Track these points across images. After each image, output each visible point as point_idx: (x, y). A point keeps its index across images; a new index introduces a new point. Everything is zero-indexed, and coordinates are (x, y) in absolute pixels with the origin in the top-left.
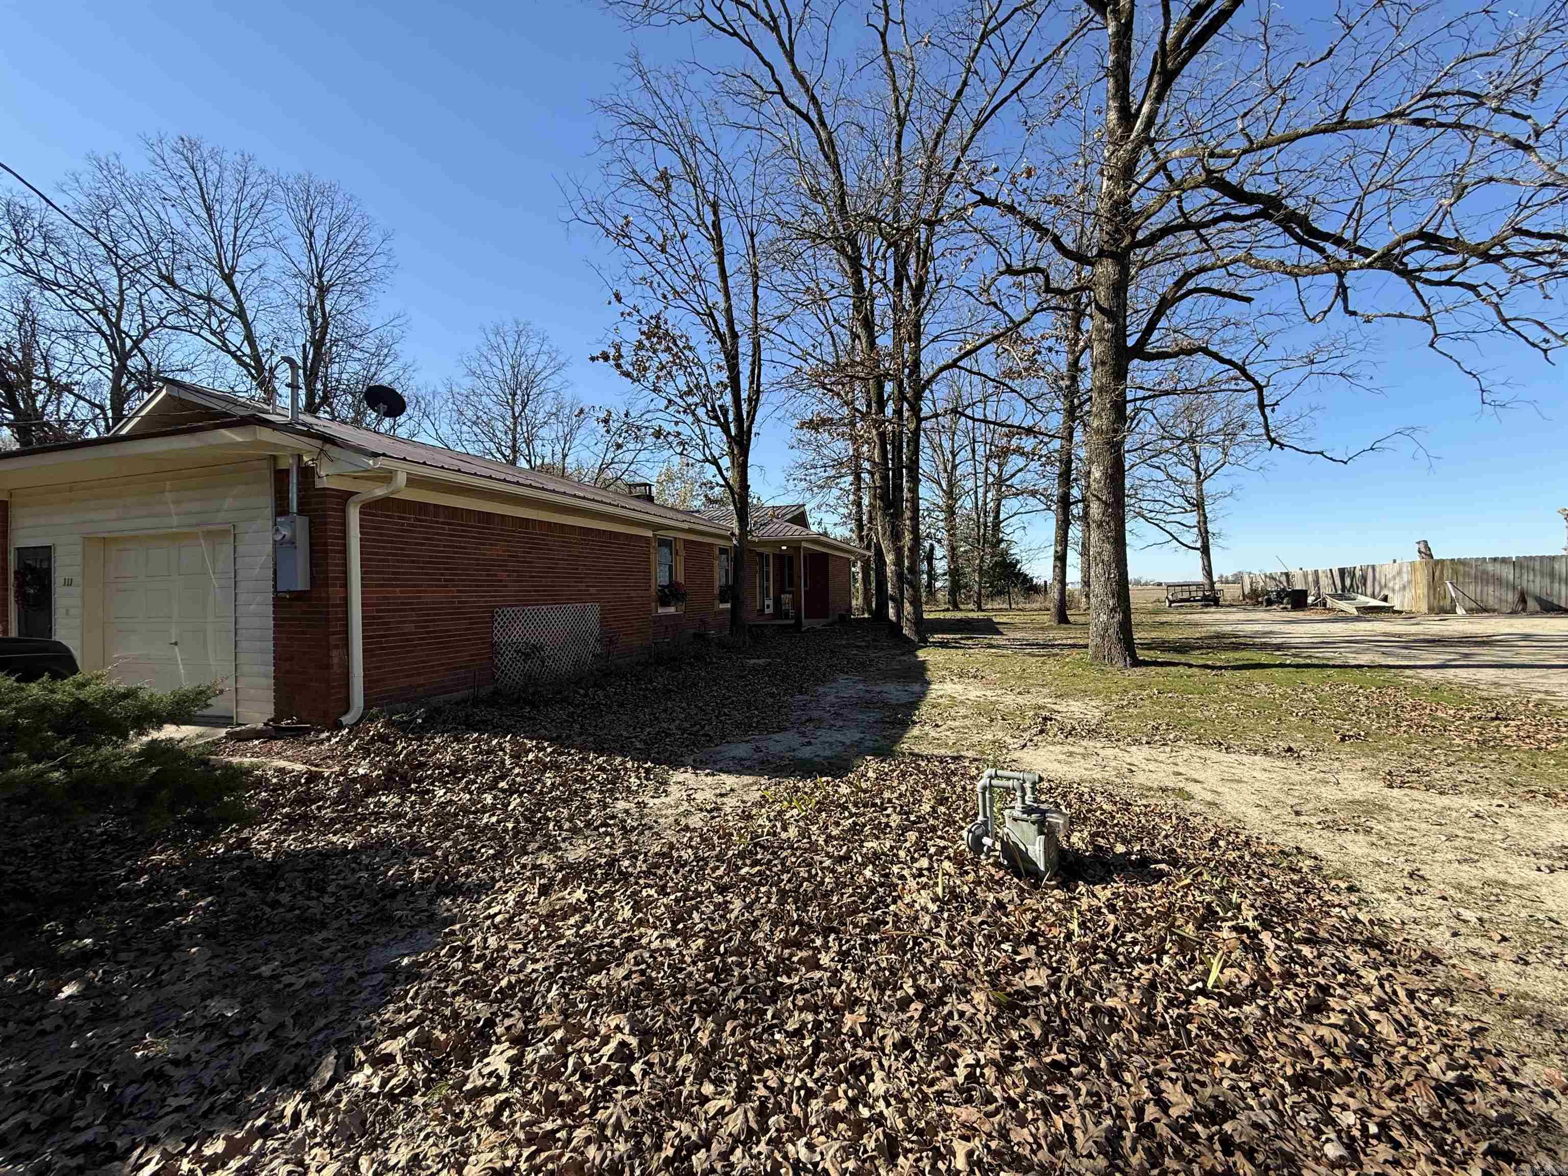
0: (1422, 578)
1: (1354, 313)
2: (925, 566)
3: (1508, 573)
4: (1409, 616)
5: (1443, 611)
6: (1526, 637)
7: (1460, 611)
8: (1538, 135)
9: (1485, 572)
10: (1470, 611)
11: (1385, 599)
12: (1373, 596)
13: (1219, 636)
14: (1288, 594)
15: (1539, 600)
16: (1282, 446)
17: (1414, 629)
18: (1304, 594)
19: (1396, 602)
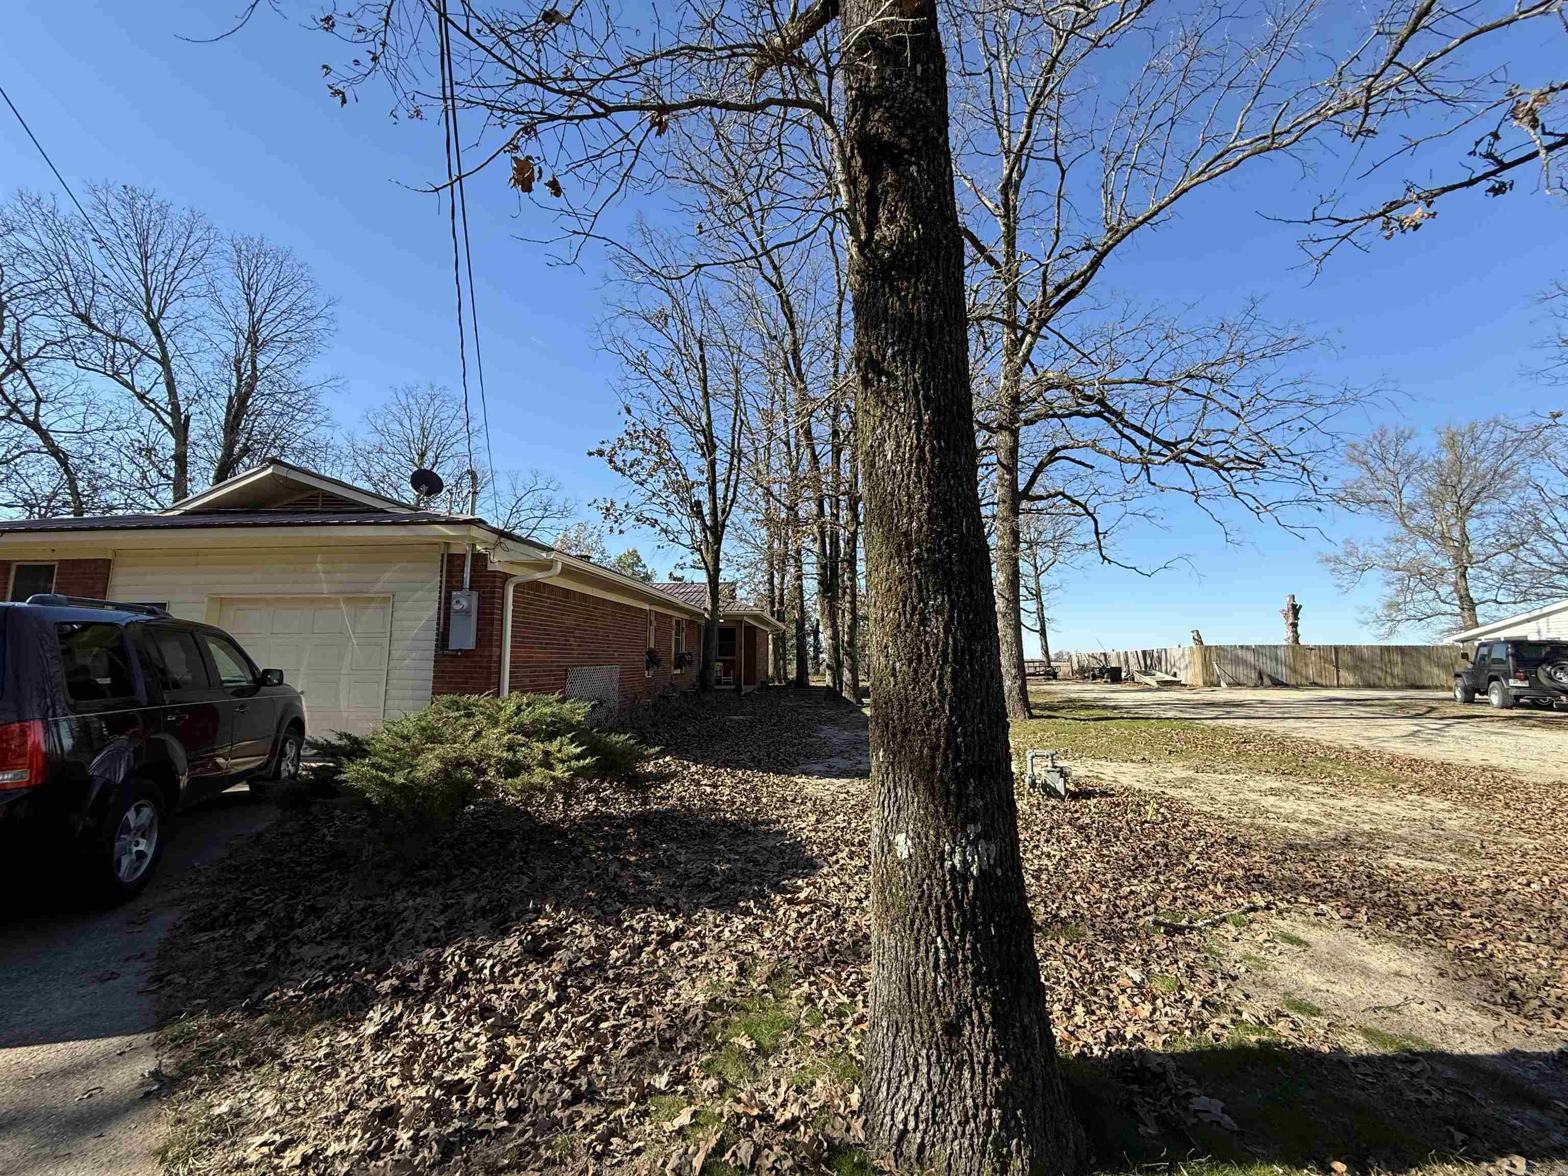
0: (1198, 660)
1: (1154, 484)
2: (811, 639)
3: (1250, 657)
4: (1192, 688)
5: (1212, 684)
6: (1262, 702)
7: (1223, 684)
8: (1243, 407)
9: (1237, 657)
10: (1229, 684)
11: (1175, 675)
12: (1167, 673)
13: (1071, 701)
14: (1108, 671)
15: (1270, 676)
16: (1110, 561)
17: (1196, 697)
18: (1119, 670)
19: (1182, 677)
